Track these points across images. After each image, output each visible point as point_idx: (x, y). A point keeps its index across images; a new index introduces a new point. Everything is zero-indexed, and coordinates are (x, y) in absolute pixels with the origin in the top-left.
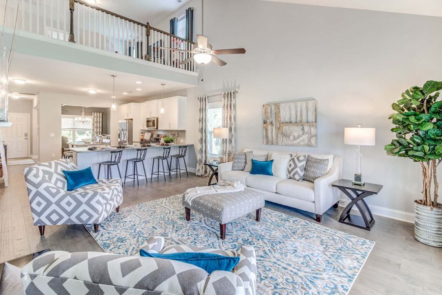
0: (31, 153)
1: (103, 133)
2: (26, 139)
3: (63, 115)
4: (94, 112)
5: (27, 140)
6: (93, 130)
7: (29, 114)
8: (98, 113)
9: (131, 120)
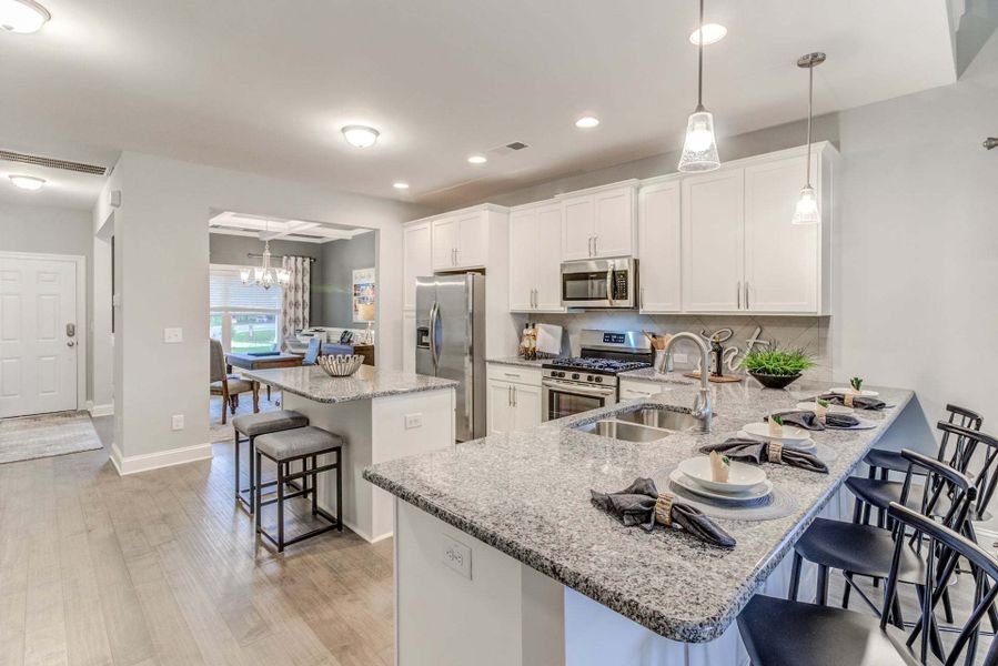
0: (89, 395)
1: (314, 320)
2: (70, 345)
3: (212, 266)
4: (289, 257)
5: (73, 350)
6: (285, 313)
7: (82, 260)
8: (300, 259)
9: (478, 274)
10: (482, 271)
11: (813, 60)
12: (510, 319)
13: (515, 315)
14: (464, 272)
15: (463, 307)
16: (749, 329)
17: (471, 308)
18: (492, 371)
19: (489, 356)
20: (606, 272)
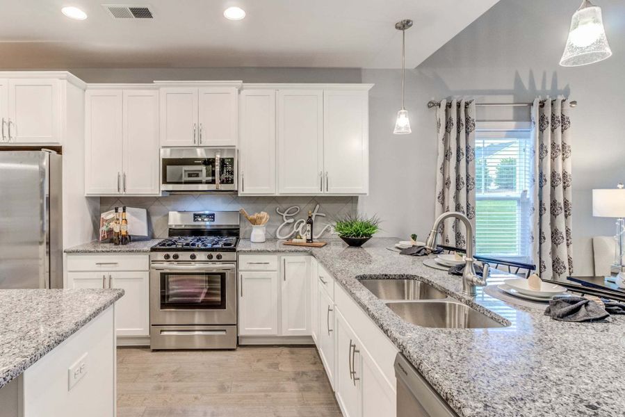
9: (54, 153)
10: (58, 150)
11: (404, 25)
12: (85, 203)
13: (91, 199)
14: (38, 149)
15: (37, 190)
16: (311, 206)
17: (46, 192)
18: (70, 262)
19: (66, 246)
20: (214, 159)
